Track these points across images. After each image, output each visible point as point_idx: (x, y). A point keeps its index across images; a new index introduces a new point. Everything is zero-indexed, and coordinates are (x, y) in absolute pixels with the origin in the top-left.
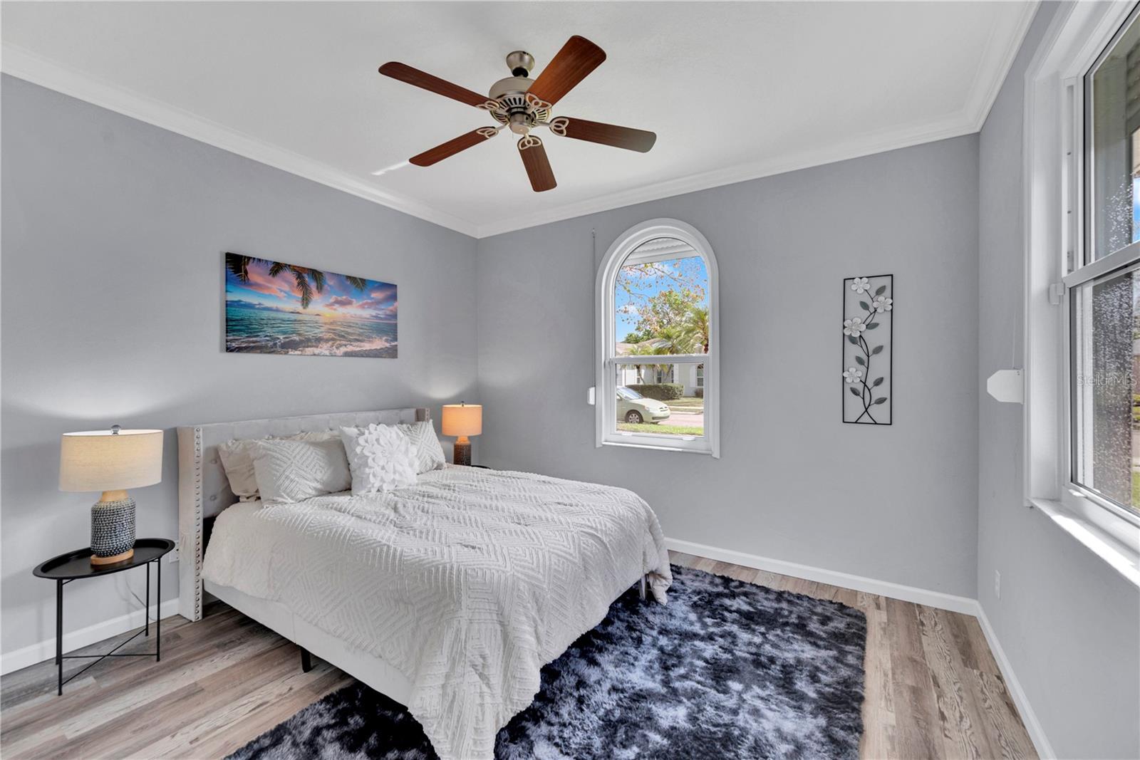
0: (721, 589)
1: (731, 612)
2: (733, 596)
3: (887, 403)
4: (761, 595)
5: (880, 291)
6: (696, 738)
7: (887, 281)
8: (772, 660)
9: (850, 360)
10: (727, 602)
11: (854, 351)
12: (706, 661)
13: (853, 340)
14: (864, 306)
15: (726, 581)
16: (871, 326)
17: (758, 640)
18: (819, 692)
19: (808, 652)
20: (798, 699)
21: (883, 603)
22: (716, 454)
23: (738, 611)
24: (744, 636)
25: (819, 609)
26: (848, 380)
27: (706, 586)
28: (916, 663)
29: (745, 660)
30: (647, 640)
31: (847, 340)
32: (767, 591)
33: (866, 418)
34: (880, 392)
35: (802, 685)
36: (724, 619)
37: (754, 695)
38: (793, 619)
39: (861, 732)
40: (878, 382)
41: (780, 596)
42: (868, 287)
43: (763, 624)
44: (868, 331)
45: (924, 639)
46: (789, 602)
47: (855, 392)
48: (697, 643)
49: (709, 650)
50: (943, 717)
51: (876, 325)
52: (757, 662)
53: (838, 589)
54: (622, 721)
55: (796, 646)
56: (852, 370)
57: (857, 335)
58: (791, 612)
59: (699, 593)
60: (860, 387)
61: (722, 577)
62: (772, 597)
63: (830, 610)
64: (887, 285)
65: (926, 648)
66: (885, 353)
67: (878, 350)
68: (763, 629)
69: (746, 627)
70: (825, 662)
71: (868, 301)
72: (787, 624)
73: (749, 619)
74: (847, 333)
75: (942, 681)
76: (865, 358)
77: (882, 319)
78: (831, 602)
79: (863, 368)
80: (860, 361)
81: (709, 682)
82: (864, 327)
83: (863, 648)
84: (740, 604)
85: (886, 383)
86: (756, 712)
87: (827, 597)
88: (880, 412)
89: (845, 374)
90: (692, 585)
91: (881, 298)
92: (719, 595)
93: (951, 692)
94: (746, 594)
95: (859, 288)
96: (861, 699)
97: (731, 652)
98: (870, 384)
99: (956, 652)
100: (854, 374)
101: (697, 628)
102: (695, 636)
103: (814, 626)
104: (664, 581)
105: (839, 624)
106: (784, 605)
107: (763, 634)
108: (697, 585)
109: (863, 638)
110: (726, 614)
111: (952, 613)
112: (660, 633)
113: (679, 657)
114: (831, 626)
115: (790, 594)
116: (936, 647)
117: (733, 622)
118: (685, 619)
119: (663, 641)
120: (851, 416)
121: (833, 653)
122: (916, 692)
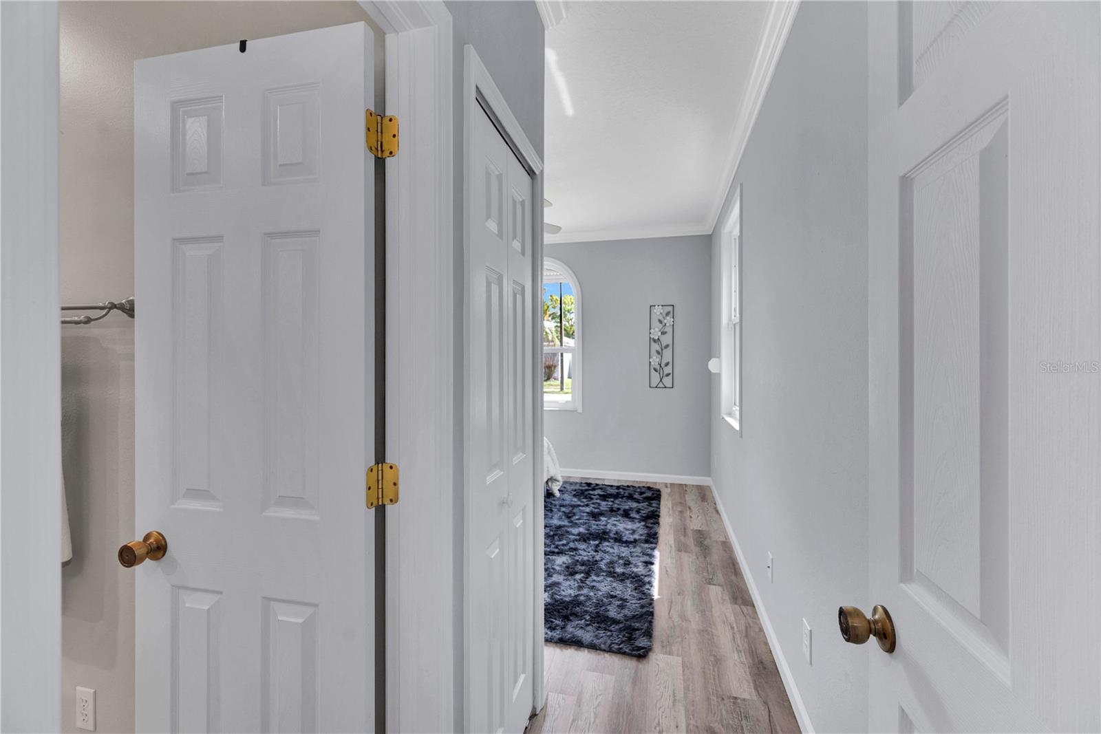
0: (586, 488)
1: (595, 495)
2: (594, 489)
3: (671, 376)
4: (609, 488)
5: (668, 314)
6: (590, 534)
7: (671, 309)
8: (619, 509)
9: (654, 352)
10: (591, 492)
11: (655, 347)
12: (587, 513)
13: (655, 341)
14: (660, 322)
15: (589, 484)
16: (663, 333)
17: (611, 503)
18: (641, 516)
19: (635, 505)
20: (632, 520)
21: (669, 485)
22: (580, 410)
23: (598, 495)
24: (604, 503)
25: (638, 490)
26: (652, 363)
27: (577, 487)
28: (683, 504)
29: (606, 511)
30: (555, 510)
31: (652, 341)
32: (611, 486)
33: (661, 385)
34: (668, 370)
35: (634, 515)
36: (592, 499)
37: (612, 520)
38: (626, 494)
39: (659, 524)
40: (667, 364)
41: (618, 487)
42: (662, 311)
43: (612, 498)
44: (663, 336)
45: (686, 496)
46: (624, 489)
47: (655, 370)
48: (580, 508)
49: (588, 510)
50: (691, 517)
51: (666, 333)
52: (612, 510)
53: (647, 482)
54: (554, 535)
55: (629, 503)
56: (655, 358)
57: (656, 338)
58: (625, 493)
59: (575, 490)
60: (658, 367)
61: (586, 483)
62: (615, 488)
63: (643, 490)
64: (671, 311)
65: (687, 498)
66: (670, 348)
67: (667, 346)
68: (612, 500)
69: (605, 500)
70: (643, 507)
71: (662, 319)
72: (624, 497)
73: (604, 497)
74: (652, 337)
75: (692, 508)
76: (660, 351)
77: (669, 329)
78: (644, 487)
79: (660, 356)
80: (658, 352)
81: (591, 519)
82: (660, 333)
83: (660, 501)
84: (598, 492)
85: (671, 365)
86: (615, 525)
87: (641, 485)
88: (668, 381)
89: (651, 360)
90: (569, 488)
91: (668, 318)
92: (586, 490)
93: (695, 510)
94: (600, 488)
95: (657, 311)
96: (659, 516)
97: (598, 508)
98: (663, 365)
99: (699, 498)
100: (655, 360)
101: (579, 503)
102: (579, 506)
103: (637, 496)
104: (558, 483)
105: (649, 494)
106: (621, 490)
107: (613, 502)
108: (573, 487)
109: (660, 498)
110: (592, 496)
111: (700, 486)
112: (561, 506)
113: (574, 513)
114: (644, 495)
115: (623, 486)
116: (691, 498)
117: (597, 499)
118: (572, 501)
119: (563, 509)
120: (654, 384)
121: (647, 503)
122: (681, 512)
